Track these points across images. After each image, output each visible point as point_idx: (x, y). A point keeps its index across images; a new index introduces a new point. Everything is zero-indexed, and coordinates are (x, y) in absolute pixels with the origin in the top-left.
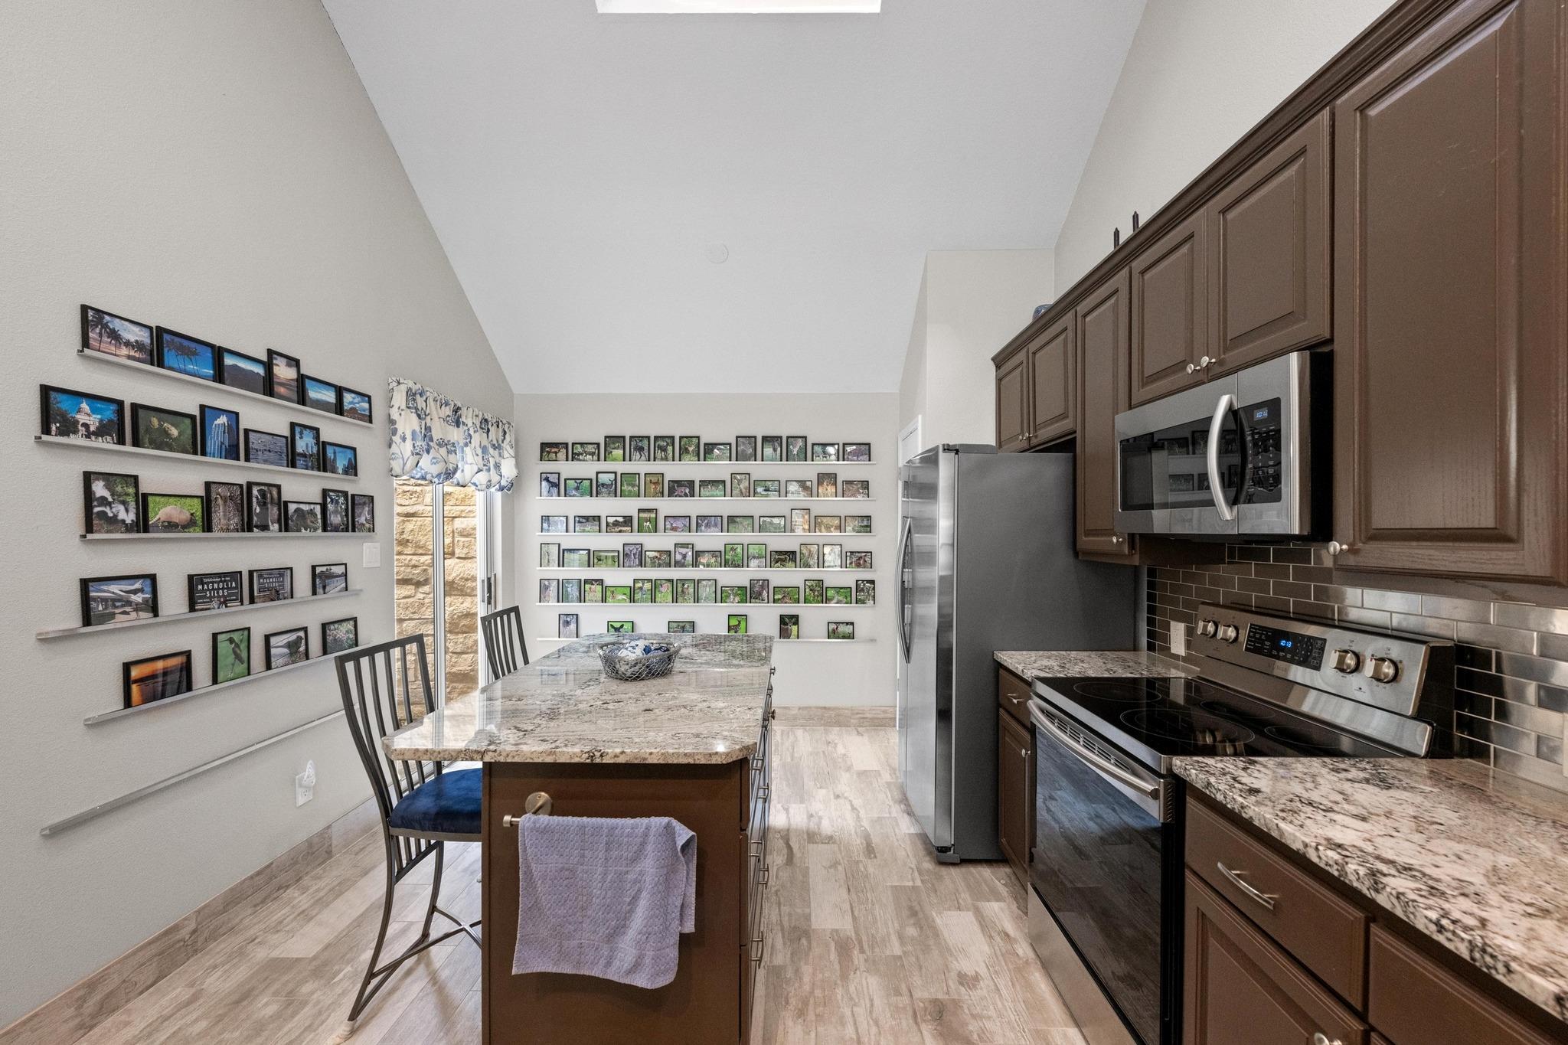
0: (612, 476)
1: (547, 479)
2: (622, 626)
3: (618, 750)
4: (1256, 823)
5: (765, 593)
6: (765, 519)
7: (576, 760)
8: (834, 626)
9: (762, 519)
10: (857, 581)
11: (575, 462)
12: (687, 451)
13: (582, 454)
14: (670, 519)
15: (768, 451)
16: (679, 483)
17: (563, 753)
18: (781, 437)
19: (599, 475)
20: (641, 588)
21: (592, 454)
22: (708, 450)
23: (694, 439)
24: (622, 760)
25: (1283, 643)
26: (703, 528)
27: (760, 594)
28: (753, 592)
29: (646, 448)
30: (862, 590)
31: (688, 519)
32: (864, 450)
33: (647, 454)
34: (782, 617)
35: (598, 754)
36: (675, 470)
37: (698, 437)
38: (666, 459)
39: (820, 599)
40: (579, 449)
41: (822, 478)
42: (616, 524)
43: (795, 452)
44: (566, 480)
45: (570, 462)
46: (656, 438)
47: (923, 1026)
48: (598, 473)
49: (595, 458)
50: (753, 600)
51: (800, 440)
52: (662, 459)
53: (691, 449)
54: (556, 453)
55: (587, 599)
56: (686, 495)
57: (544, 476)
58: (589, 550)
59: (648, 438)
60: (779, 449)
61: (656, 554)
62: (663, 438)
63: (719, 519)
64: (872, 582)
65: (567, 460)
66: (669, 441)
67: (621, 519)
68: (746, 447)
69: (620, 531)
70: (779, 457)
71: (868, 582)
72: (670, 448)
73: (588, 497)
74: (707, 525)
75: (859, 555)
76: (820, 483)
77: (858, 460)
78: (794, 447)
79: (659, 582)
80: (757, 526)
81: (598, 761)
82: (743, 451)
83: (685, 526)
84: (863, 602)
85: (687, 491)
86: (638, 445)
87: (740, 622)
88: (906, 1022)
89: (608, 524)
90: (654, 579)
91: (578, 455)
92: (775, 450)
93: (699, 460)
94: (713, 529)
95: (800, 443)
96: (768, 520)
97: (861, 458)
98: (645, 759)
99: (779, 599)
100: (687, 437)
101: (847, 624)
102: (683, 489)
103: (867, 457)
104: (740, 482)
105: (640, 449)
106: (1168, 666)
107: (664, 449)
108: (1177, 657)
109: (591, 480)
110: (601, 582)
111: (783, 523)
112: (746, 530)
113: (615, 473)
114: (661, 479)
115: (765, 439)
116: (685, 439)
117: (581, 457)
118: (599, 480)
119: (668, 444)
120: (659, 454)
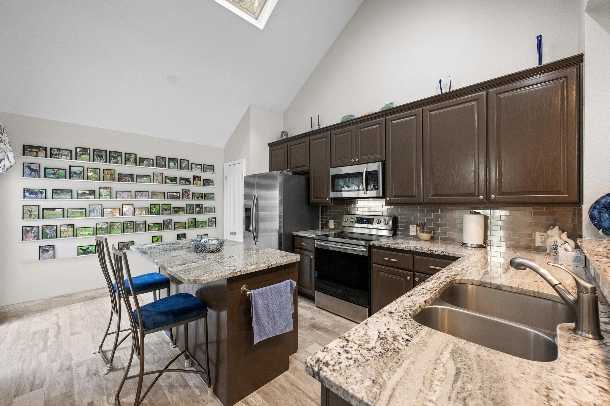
0: (81, 169)
1: (29, 167)
2: (88, 248)
3: (275, 263)
4: (392, 247)
5: (170, 226)
6: (170, 193)
7: (264, 268)
8: (200, 236)
9: (169, 193)
10: (209, 218)
11: (52, 159)
12: (129, 160)
13: (58, 155)
14: (119, 192)
15: (172, 164)
16: (125, 175)
17: (261, 267)
18: (177, 159)
19: (72, 168)
20: (101, 228)
21: (67, 156)
22: (142, 161)
23: (133, 155)
24: (276, 265)
25: (364, 220)
26: (139, 197)
27: (168, 226)
28: (165, 225)
29: (104, 156)
30: (211, 222)
31: (130, 193)
32: (212, 168)
33: (105, 159)
34: (178, 235)
35: (270, 265)
36: (121, 168)
37: (136, 155)
38: (117, 163)
39: (194, 226)
40: (56, 152)
41: (195, 178)
42: (84, 194)
43: (184, 166)
44: (45, 169)
45: (48, 158)
46: (110, 152)
47: (313, 330)
48: (70, 166)
49: (69, 157)
50: (164, 229)
51: (186, 161)
52: (114, 163)
53: (131, 159)
54: (37, 152)
55: (62, 235)
56: (129, 181)
57: (26, 165)
58: (64, 209)
59: (106, 151)
60: (176, 164)
61: (111, 210)
62: (115, 152)
63: (147, 193)
64: (215, 218)
65: (46, 157)
66: (118, 154)
67: (87, 192)
68: (161, 161)
69: (87, 198)
70: (176, 167)
71: (213, 218)
72: (119, 158)
73: (64, 179)
74: (141, 196)
75: (210, 208)
76: (194, 179)
77: (209, 172)
78: (183, 164)
79: (112, 224)
80: (166, 197)
81: (270, 267)
82: (159, 163)
83: (128, 196)
84: (211, 226)
85: (130, 179)
86: (99, 154)
87: (158, 239)
88: (310, 331)
89: (77, 194)
90: (109, 222)
91: (56, 155)
92: (175, 164)
93: (136, 165)
94: (144, 197)
95: (186, 162)
96: (172, 194)
97: (210, 171)
98: (282, 264)
99: (177, 228)
100: (129, 154)
101: (205, 235)
102: (127, 178)
103: (213, 170)
104: (157, 177)
105: (101, 157)
106: (329, 231)
107: (115, 158)
108: (331, 229)
109: (65, 170)
110: (73, 226)
111: (178, 195)
112: (161, 198)
113: (83, 167)
114: (113, 173)
115: (170, 159)
116: (128, 154)
117: (57, 156)
118: (71, 170)
119: (118, 156)
120: (112, 160)
